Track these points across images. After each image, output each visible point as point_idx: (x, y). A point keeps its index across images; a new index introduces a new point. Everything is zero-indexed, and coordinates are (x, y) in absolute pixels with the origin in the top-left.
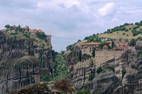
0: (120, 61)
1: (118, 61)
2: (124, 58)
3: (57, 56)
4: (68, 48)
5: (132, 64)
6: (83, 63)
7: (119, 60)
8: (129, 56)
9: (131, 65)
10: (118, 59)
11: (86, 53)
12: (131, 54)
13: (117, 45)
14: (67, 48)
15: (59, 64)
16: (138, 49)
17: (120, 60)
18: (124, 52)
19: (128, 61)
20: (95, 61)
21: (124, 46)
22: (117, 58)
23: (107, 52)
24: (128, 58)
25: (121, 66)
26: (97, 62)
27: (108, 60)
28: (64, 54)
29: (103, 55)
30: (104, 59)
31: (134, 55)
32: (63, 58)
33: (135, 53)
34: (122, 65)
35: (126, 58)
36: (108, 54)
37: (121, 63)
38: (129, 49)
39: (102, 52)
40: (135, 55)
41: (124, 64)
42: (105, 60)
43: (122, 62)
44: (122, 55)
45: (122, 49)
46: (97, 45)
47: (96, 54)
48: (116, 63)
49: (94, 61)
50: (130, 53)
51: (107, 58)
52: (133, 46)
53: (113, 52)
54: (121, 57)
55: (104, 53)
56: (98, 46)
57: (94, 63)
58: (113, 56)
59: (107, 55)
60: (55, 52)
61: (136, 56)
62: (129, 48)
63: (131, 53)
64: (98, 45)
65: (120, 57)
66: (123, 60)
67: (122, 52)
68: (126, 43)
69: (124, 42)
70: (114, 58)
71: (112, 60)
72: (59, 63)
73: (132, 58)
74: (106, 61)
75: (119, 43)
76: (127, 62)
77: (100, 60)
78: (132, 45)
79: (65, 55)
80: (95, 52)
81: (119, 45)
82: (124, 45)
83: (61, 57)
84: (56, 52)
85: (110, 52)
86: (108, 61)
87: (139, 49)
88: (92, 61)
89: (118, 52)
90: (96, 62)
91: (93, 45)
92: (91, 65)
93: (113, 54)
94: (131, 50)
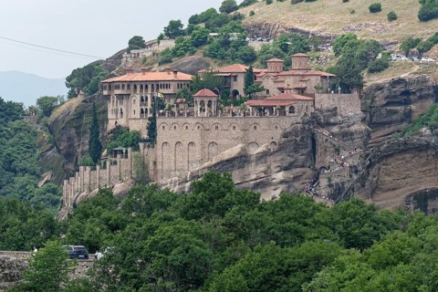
0: (274, 165)
1: (262, 168)
2: (296, 152)
3: (16, 124)
4: (74, 80)
5: (335, 180)
6: (105, 174)
7: (270, 159)
8: (320, 140)
9: (330, 186)
10: (263, 156)
11: (122, 122)
12: (335, 129)
13: (268, 84)
14: (69, 79)
15: (24, 171)
16: (421, 98)
17: (274, 162)
18: (293, 120)
19: (318, 166)
20: (155, 163)
21: (302, 91)
22: (261, 149)
23: (211, 120)
24: (319, 150)
25: (279, 191)
26: (166, 167)
27: (214, 162)
28: (55, 114)
29: (195, 135)
30: (198, 156)
31: (346, 135)
32: (46, 136)
33: (353, 128)
34: (281, 182)
35: (304, 151)
36: (214, 133)
37: (280, 176)
38: (325, 106)
39: (190, 120)
40: (352, 134)
41: (296, 178)
42: (202, 161)
43: (286, 169)
44: (285, 135)
45: (283, 107)
46: (173, 85)
47: (159, 130)
48: (254, 177)
49: (151, 164)
50: (328, 124)
51: (213, 150)
52: (343, 92)
53: (240, 122)
54: (282, 148)
55: (199, 125)
56: (177, 91)
57: (151, 173)
58: (243, 139)
59: (212, 136)
60: (6, 101)
61: (358, 141)
62: (325, 101)
63: (334, 124)
64: (180, 83)
65: (276, 147)
66: (289, 160)
67: (287, 123)
68: (313, 78)
69: (301, 73)
70: (243, 149)
71: (234, 159)
72: (21, 165)
73: (337, 151)
74: (206, 164)
75: (280, 79)
76: (314, 169)
77: (179, 158)
78: (341, 84)
79: (56, 121)
80: (159, 121)
81: (280, 85)
82: (304, 85)
83: (35, 134)
84: (11, 105)
85: (225, 122)
86: (215, 165)
87: (426, 97)
88: (145, 166)
89: (263, 122)
90: (159, 167)
91: (157, 85)
92: (136, 181)
93: (238, 133)
94: (334, 112)
